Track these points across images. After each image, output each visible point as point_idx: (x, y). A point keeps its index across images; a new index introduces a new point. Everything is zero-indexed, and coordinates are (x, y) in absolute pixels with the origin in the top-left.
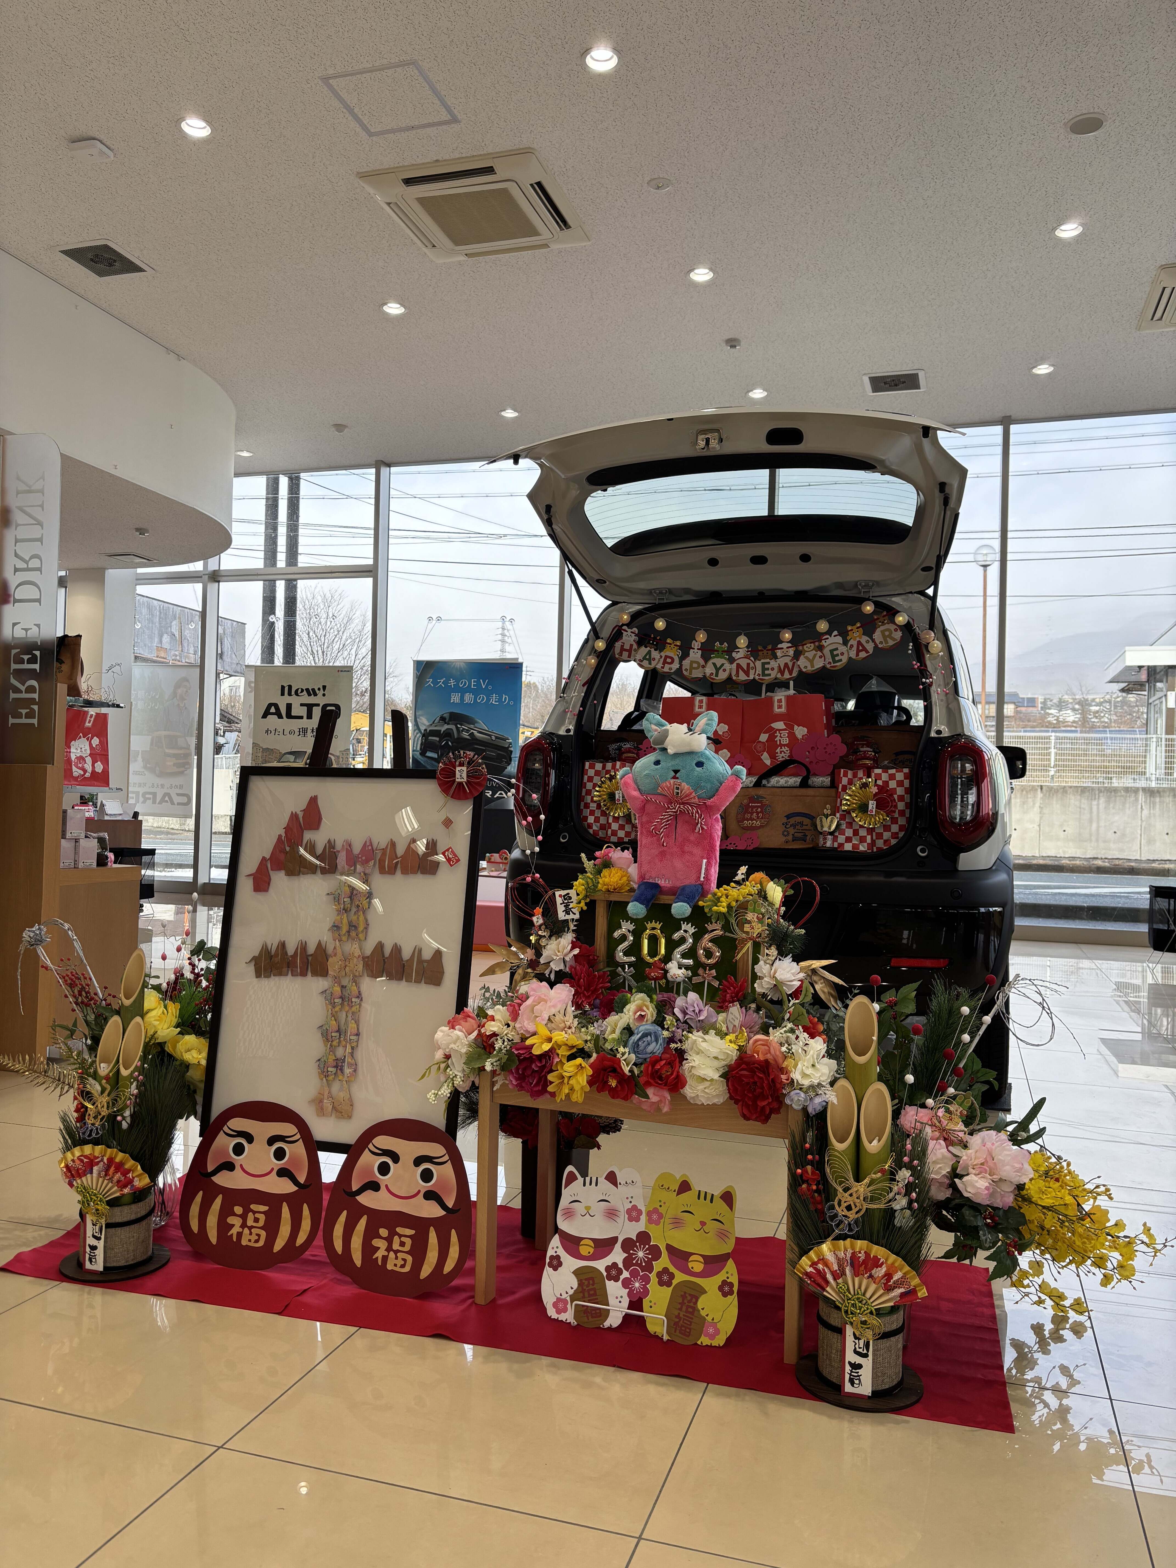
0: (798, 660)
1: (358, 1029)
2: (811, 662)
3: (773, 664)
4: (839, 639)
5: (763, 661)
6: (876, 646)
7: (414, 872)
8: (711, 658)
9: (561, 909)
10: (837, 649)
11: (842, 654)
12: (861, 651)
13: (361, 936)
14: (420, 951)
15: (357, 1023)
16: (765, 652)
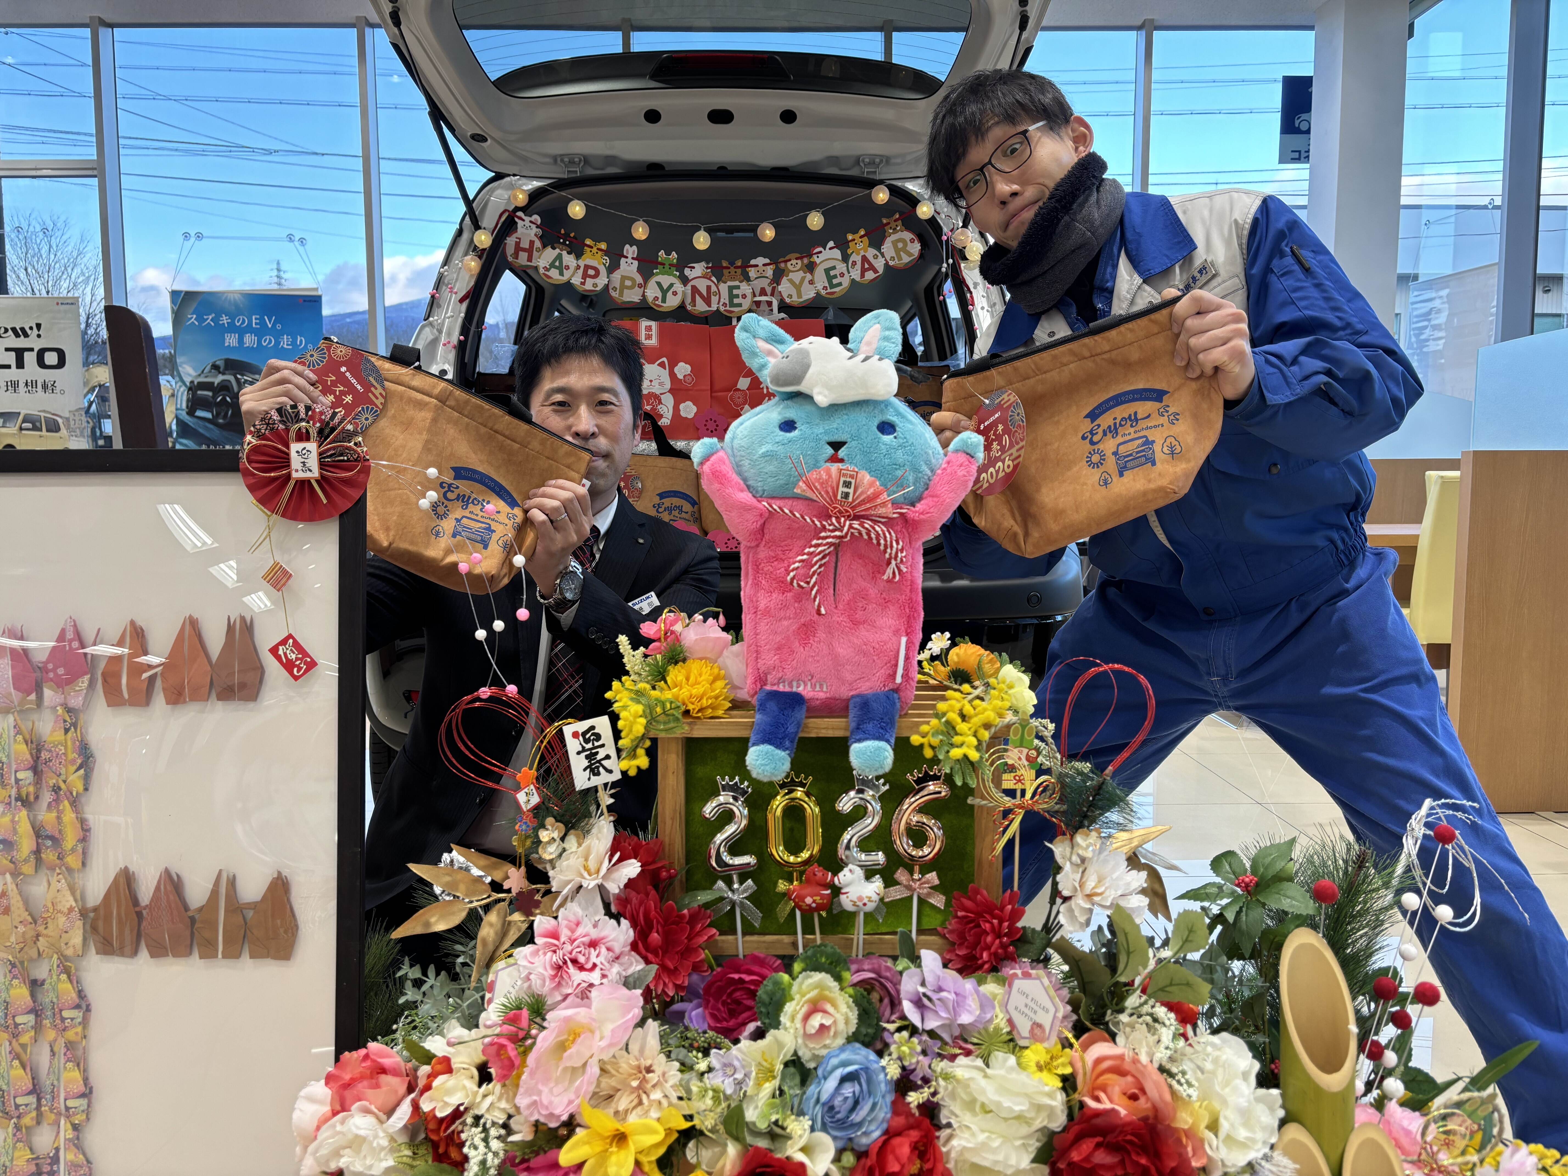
0: (779, 284)
1: (86, 1080)
2: (798, 287)
3: (745, 288)
4: (837, 254)
5: (730, 283)
6: (887, 265)
7: (199, 695)
8: (653, 274)
9: (578, 763)
10: (834, 268)
11: (842, 275)
12: (868, 270)
13: (72, 861)
14: (232, 882)
15: (81, 1062)
16: (732, 270)
